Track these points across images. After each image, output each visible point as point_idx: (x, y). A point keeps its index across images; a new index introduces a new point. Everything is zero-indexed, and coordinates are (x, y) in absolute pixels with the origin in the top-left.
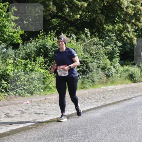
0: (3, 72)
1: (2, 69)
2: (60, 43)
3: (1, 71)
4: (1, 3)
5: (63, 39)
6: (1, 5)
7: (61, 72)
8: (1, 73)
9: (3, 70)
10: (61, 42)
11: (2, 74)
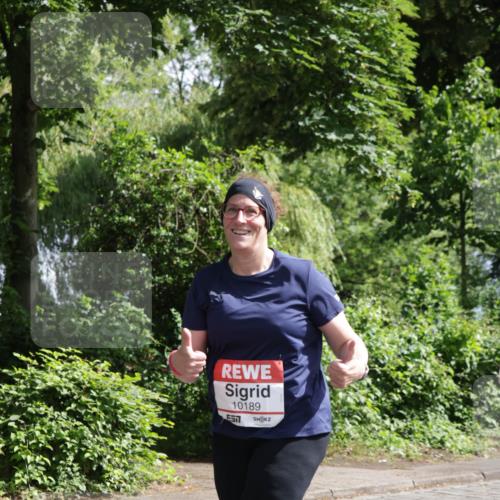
0: (491, 357)
1: (488, 345)
2: (242, 218)
3: (487, 354)
4: (494, 108)
5: (258, 194)
6: (493, 114)
7: (237, 399)
8: (486, 357)
9: (493, 350)
10: (249, 211)
11: (491, 363)
